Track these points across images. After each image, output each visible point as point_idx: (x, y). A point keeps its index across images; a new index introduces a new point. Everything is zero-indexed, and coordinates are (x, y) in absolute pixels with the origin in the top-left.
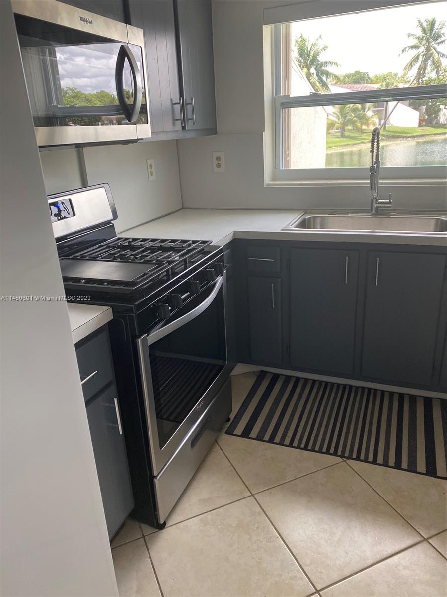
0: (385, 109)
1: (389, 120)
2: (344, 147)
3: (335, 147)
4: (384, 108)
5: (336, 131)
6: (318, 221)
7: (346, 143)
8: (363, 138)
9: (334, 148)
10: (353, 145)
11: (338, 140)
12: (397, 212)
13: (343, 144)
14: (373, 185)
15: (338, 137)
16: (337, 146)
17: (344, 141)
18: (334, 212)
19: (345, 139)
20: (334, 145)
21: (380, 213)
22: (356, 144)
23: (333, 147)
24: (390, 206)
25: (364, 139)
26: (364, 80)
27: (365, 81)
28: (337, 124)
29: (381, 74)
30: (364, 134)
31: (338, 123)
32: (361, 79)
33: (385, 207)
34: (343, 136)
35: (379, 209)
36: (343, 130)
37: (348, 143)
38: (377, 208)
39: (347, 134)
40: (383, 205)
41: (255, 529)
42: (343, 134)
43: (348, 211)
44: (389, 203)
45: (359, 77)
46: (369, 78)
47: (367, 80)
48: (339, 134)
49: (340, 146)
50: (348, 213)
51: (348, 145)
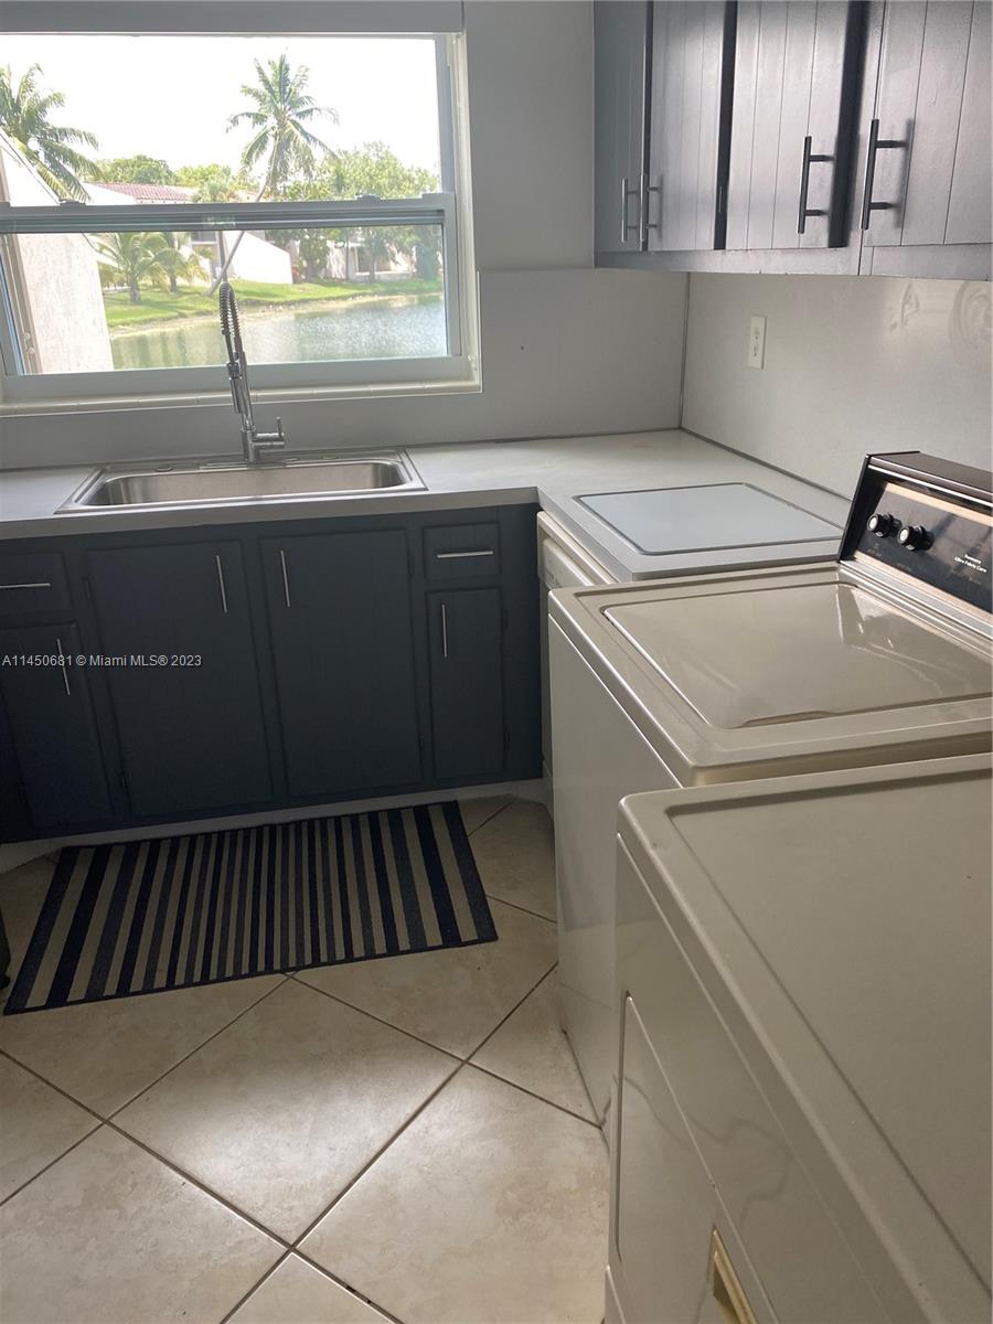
0: (217, 242)
1: (232, 269)
2: (145, 326)
3: (123, 324)
4: (215, 240)
5: (119, 288)
6: (136, 487)
7: (146, 317)
8: (185, 304)
9: (121, 327)
10: (164, 320)
11: (126, 309)
12: (299, 455)
13: (138, 319)
14: (240, 403)
15: (123, 302)
16: (128, 324)
17: (141, 313)
18: (166, 465)
19: (142, 308)
20: (120, 320)
21: (263, 459)
22: (169, 319)
23: (116, 325)
24: (282, 443)
25: (188, 308)
26: (160, 178)
27: (163, 180)
28: (117, 274)
29: (195, 167)
30: (185, 297)
31: (120, 272)
32: (152, 174)
33: (272, 447)
34: (136, 300)
35: (261, 451)
36: (134, 286)
37: (151, 316)
38: (257, 450)
39: (143, 295)
40: (269, 444)
41: (130, 1189)
42: (135, 295)
43: (196, 462)
44: (280, 439)
45: (147, 171)
46: (170, 173)
47: (166, 178)
48: (127, 296)
49: (135, 322)
50: (197, 466)
51: (151, 320)
